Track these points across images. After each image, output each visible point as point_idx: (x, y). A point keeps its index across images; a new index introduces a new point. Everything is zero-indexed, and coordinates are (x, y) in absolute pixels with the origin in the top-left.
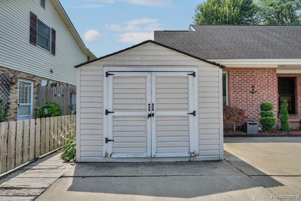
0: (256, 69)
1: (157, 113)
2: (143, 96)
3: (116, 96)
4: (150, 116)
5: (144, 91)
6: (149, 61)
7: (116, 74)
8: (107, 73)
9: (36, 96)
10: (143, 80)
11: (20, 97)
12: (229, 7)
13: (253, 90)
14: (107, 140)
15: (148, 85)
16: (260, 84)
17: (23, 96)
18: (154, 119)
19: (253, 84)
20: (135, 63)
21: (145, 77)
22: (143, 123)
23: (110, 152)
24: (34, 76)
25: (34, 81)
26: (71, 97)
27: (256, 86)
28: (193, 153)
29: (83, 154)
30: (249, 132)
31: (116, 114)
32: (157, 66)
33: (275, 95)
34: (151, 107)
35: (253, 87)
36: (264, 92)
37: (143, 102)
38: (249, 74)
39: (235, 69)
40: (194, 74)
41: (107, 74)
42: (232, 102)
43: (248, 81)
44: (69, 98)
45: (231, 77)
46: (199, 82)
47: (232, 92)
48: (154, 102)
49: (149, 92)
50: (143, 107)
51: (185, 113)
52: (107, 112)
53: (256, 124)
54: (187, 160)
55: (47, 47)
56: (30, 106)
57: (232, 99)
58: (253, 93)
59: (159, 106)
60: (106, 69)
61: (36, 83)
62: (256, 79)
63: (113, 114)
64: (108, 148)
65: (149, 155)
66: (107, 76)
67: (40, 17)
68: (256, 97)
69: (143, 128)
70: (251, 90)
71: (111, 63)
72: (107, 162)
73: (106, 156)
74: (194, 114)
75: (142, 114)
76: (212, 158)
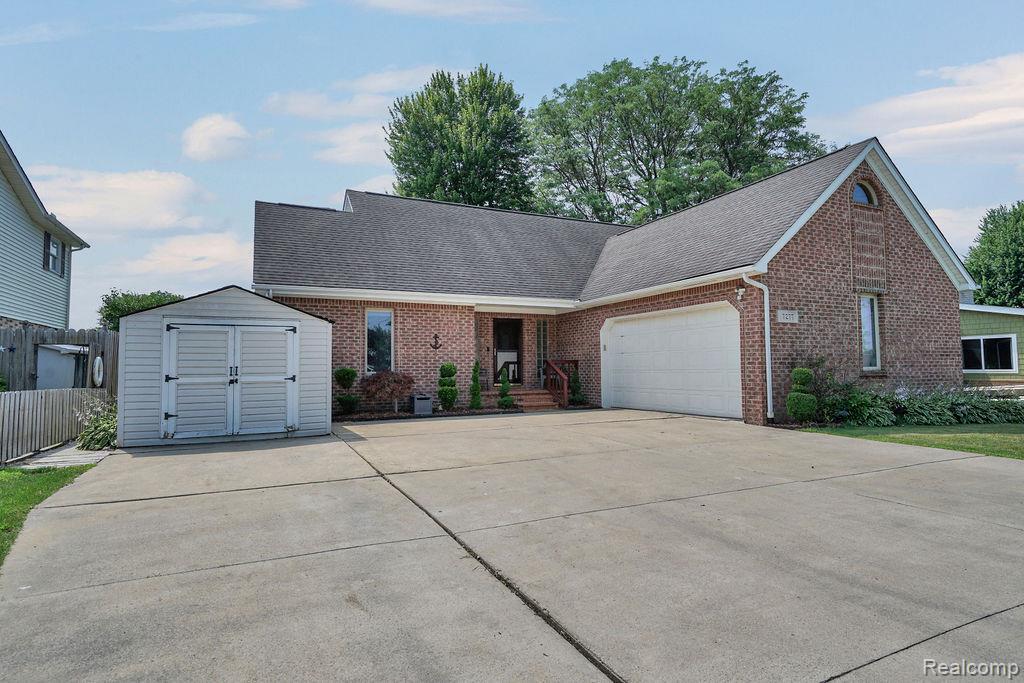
0: (441, 306)
1: (242, 379)
2: (222, 357)
3: (181, 356)
4: (232, 382)
5: (223, 350)
6: (230, 311)
7: (182, 328)
8: (168, 325)
10: (223, 337)
12: (470, 125)
13: (436, 342)
14: (167, 416)
15: (231, 343)
16: (448, 333)
18: (237, 386)
19: (436, 332)
20: (211, 314)
21: (226, 333)
22: (222, 392)
23: (171, 431)
26: (36, 352)
27: (441, 336)
28: (291, 427)
29: (127, 436)
30: (417, 413)
31: (181, 380)
32: (244, 318)
33: (472, 351)
34: (234, 370)
35: (436, 337)
36: (454, 345)
37: (222, 364)
38: (430, 314)
39: (407, 305)
40: (294, 330)
41: (169, 328)
42: (400, 363)
43: (429, 327)
44: (30, 356)
45: (399, 319)
46: (301, 339)
47: (400, 345)
48: (238, 365)
49: (231, 352)
50: (222, 371)
51: (281, 378)
52: (168, 379)
53: (429, 399)
54: (283, 436)
57: (400, 358)
58: (435, 347)
59: (245, 370)
60: (167, 321)
62: (442, 324)
63: (178, 381)
64: (170, 426)
65: (230, 432)
66: (168, 330)
68: (441, 355)
69: (222, 398)
70: (433, 342)
71: (175, 313)
72: (167, 445)
73: (165, 437)
74: (293, 379)
75: (220, 379)
76: (317, 432)
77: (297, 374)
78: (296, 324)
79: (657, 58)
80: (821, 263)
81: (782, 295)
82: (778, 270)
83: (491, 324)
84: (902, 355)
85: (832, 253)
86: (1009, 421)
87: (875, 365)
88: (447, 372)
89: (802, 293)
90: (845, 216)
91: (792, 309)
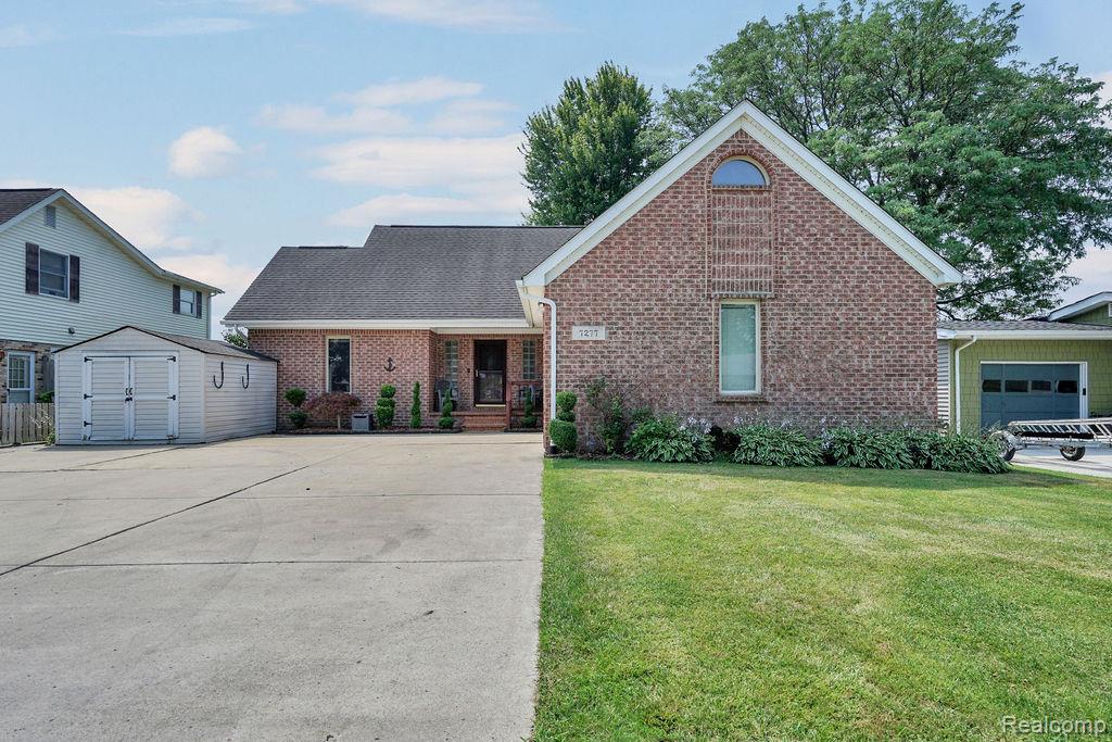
0: (396, 331)
1: (135, 397)
2: (121, 381)
3: (94, 381)
4: (127, 400)
5: (121, 376)
7: (95, 359)
8: (85, 358)
9: (40, 375)
10: (122, 366)
11: (10, 377)
13: (390, 365)
14: (86, 424)
15: (127, 370)
16: (402, 356)
17: (16, 377)
18: (131, 403)
19: (390, 356)
20: (112, 349)
21: (124, 362)
22: (121, 407)
23: (88, 435)
24: (36, 344)
25: (36, 352)
27: (395, 360)
28: (172, 436)
29: (61, 437)
30: (354, 429)
31: (94, 398)
32: (137, 351)
33: (426, 374)
34: (129, 391)
35: (390, 360)
36: (408, 368)
37: (121, 386)
38: (384, 339)
39: (363, 332)
40: (174, 359)
41: (86, 360)
42: (356, 384)
43: (383, 351)
45: (356, 345)
46: (179, 366)
47: (356, 368)
48: (132, 386)
49: (127, 377)
50: (121, 391)
51: (165, 397)
52: (86, 397)
53: (365, 417)
54: (166, 442)
55: (63, 289)
56: (29, 392)
57: (356, 380)
58: (389, 370)
59: (138, 391)
60: (85, 355)
61: (40, 356)
62: (396, 348)
63: (92, 398)
64: (87, 431)
65: (127, 437)
67: (44, 246)
68: (395, 377)
69: (121, 412)
70: (387, 365)
71: (90, 348)
72: (86, 444)
73: (85, 439)
74: (174, 398)
75: (119, 397)
76: (192, 441)
77: (176, 394)
78: (176, 354)
79: (800, 8)
80: (651, 267)
81: (582, 310)
82: (577, 281)
83: (471, 346)
84: (800, 376)
85: (671, 253)
86: (947, 468)
87: (754, 388)
88: (388, 394)
89: (613, 305)
90: (696, 206)
91: (598, 324)
